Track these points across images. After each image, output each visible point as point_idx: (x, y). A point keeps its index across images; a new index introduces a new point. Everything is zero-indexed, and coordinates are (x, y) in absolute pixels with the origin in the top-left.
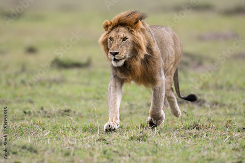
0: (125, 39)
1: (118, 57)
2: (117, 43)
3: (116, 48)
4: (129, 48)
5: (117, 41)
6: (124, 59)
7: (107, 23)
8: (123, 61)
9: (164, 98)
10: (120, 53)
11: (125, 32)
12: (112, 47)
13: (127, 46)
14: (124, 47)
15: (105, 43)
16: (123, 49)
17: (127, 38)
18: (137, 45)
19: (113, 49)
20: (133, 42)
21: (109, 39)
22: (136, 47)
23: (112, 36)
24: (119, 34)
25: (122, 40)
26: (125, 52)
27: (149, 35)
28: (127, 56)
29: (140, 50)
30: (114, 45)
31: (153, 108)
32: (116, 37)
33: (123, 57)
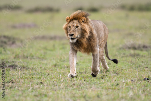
0: (77, 27)
1: (73, 37)
2: (72, 29)
3: (72, 32)
4: (79, 32)
5: (73, 28)
6: (76, 38)
7: (67, 18)
8: (76, 39)
9: (99, 60)
10: (74, 35)
11: (77, 23)
12: (70, 31)
13: (78, 31)
14: (77, 31)
15: (66, 29)
16: (76, 33)
17: (78, 27)
18: (84, 30)
19: (70, 33)
20: (82, 29)
21: (68, 27)
22: (83, 32)
23: (70, 26)
24: (74, 24)
25: (75, 28)
26: (77, 34)
27: (91, 25)
28: (79, 36)
29: (86, 33)
30: (71, 30)
31: (93, 66)
32: (72, 26)
33: (76, 37)
